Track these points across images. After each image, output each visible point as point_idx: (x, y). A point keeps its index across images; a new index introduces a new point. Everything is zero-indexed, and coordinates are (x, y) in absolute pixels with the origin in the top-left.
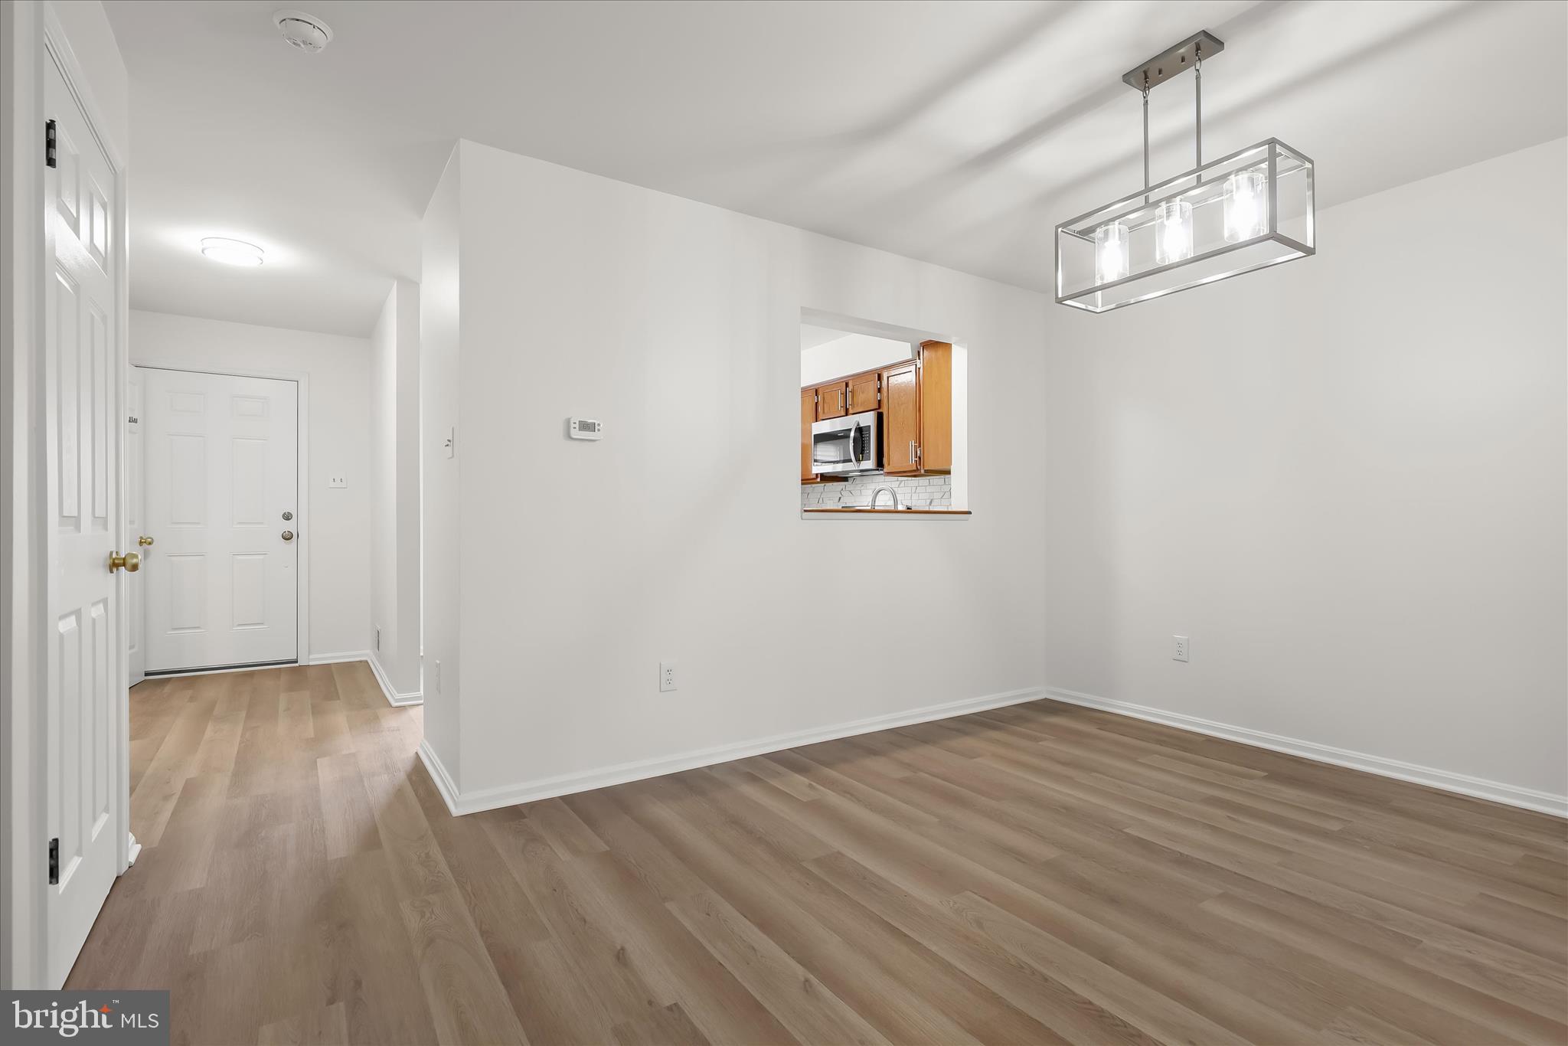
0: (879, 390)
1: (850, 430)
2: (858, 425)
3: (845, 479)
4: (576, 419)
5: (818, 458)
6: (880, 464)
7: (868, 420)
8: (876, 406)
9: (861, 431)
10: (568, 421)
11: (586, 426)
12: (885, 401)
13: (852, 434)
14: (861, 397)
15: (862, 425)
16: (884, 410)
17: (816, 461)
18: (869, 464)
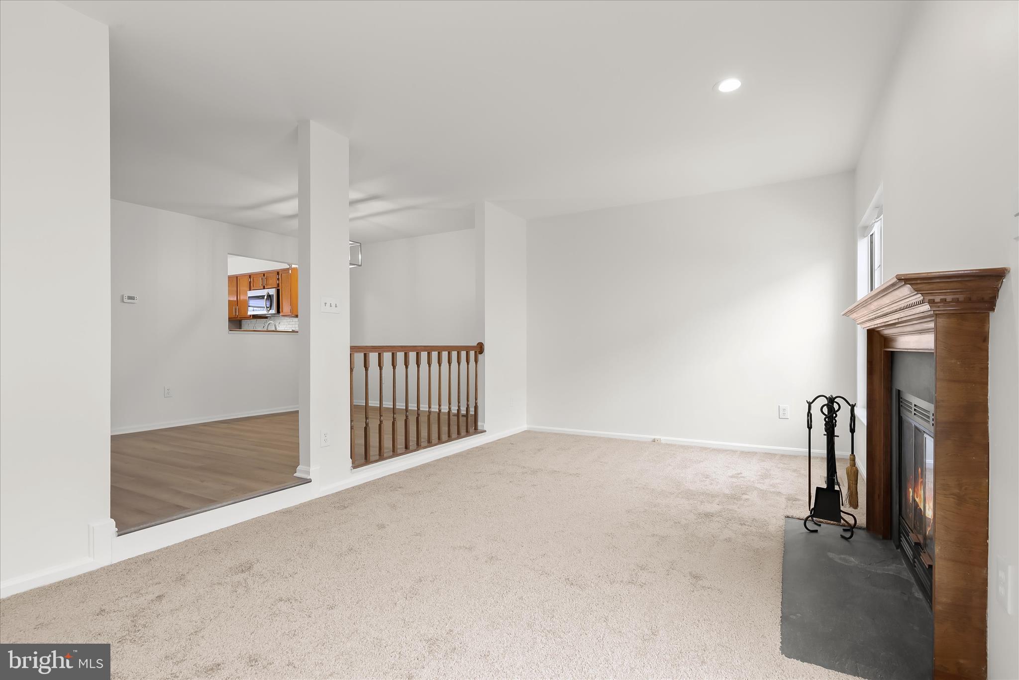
0: (278, 279)
1: (265, 296)
2: (268, 293)
3: (266, 318)
4: (126, 295)
5: (250, 305)
6: (278, 312)
7: (273, 292)
8: (276, 286)
9: (270, 297)
10: (123, 296)
11: (130, 298)
12: (280, 285)
13: (266, 297)
14: (270, 281)
15: (270, 294)
16: (280, 288)
17: (249, 306)
18: (273, 311)
